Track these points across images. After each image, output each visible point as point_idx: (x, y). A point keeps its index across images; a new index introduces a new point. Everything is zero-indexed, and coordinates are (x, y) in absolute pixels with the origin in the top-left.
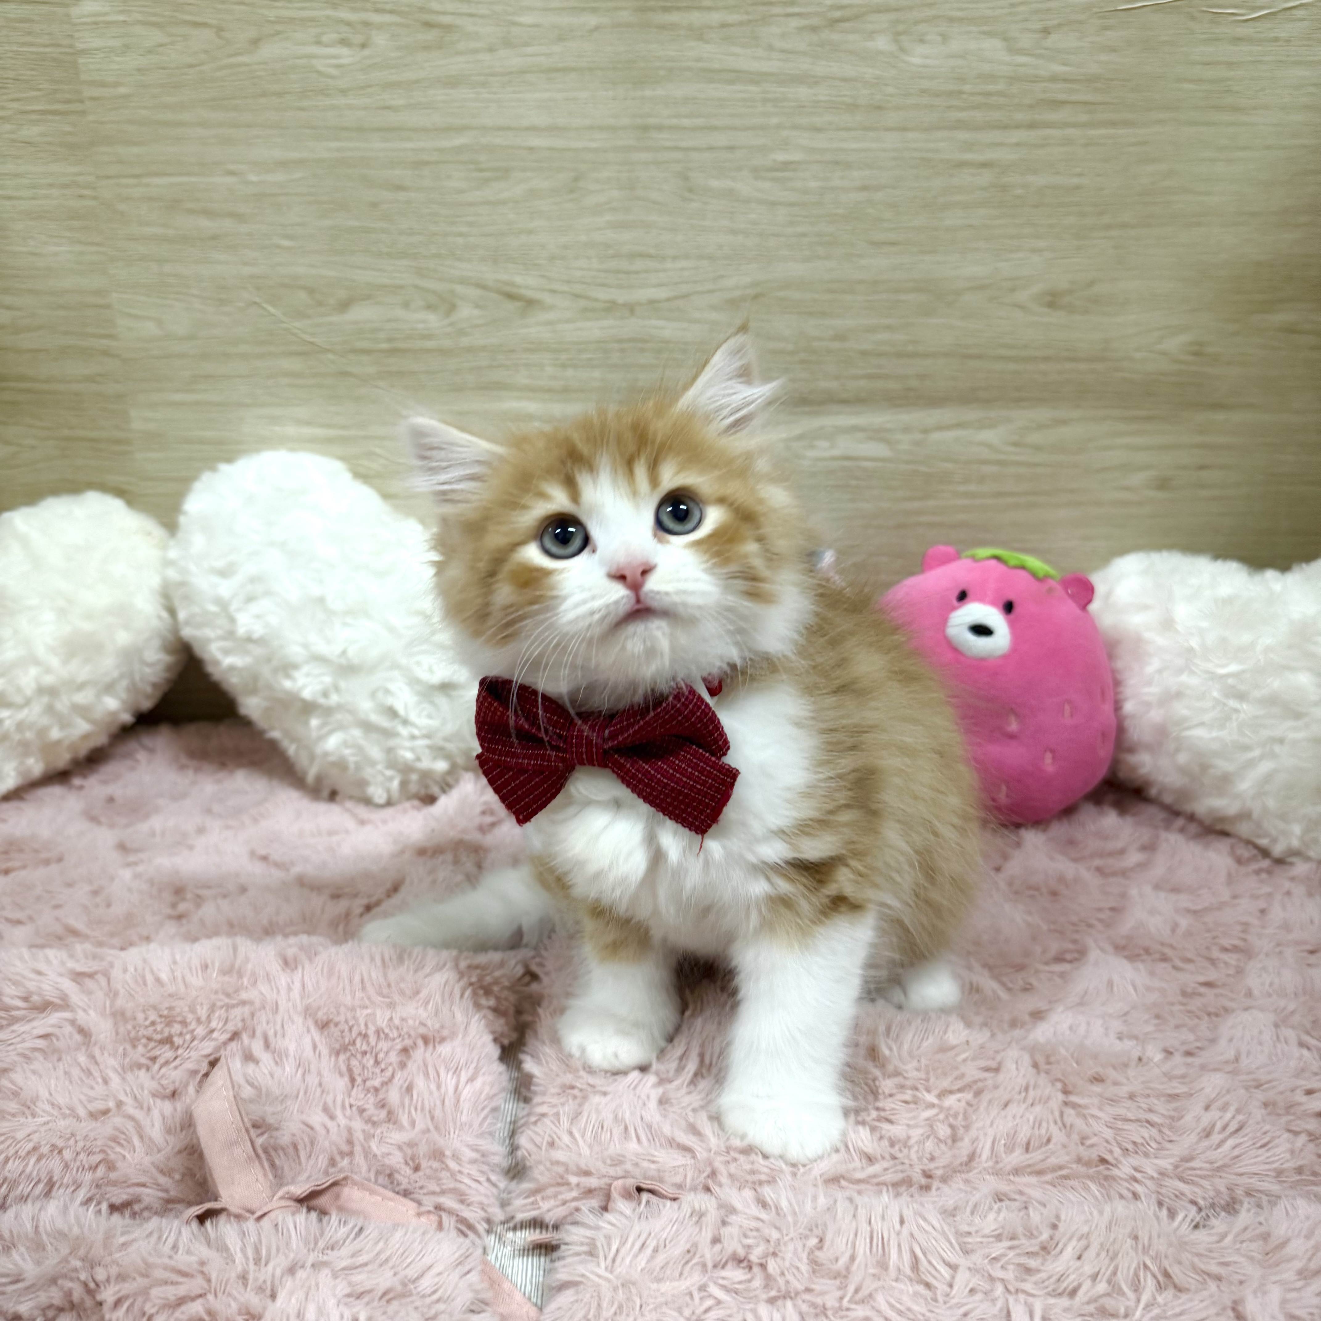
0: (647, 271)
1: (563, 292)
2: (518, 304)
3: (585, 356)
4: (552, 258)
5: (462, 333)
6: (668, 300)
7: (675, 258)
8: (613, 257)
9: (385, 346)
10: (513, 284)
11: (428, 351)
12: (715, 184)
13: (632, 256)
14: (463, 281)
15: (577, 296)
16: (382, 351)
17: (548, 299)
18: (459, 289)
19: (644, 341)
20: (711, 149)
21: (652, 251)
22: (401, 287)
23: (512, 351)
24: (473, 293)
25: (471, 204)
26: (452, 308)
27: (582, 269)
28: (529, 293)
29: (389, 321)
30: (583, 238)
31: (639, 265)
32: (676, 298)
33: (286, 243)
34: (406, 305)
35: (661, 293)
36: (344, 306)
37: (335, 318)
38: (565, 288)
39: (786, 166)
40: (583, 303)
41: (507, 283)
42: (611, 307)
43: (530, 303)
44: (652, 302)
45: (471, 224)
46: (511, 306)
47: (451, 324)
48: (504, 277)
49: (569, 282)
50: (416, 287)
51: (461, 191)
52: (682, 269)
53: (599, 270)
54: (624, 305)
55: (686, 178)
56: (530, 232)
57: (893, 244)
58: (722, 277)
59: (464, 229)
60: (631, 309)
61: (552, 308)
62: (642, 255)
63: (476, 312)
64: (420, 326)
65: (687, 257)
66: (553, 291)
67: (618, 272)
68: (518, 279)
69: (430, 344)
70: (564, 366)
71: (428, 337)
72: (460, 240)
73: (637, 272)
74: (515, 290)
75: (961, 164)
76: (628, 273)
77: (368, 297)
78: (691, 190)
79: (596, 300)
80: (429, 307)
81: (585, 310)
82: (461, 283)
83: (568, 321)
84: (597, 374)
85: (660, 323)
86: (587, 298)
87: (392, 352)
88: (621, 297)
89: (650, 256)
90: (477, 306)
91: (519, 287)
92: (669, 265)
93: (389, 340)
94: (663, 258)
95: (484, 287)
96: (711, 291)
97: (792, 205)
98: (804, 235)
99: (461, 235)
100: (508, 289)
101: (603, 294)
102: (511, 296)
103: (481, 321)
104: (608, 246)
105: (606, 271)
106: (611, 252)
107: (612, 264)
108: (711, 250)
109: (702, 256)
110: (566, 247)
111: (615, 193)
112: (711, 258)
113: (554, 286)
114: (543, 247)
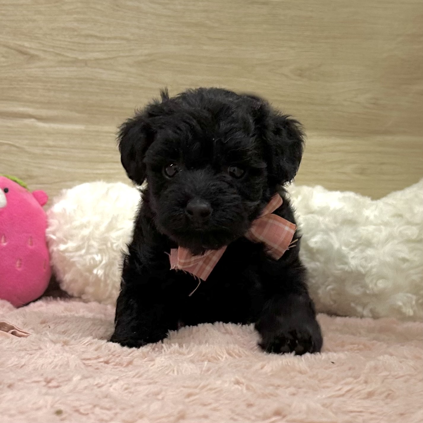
0: (94, 44)
1: (49, 52)
2: (25, 56)
3: (60, 85)
4: (45, 34)
6: (105, 59)
7: (109, 39)
10: (23, 46)
12: (130, 3)
13: (87, 36)
17: (42, 55)
19: (92, 79)
21: (98, 34)
23: (21, 81)
24: (3, 50)
27: (60, 41)
28: (32, 52)
30: (62, 25)
31: (90, 41)
32: (110, 58)
35: (102, 56)
38: (51, 50)
40: (60, 58)
41: (20, 46)
42: (75, 62)
43: (32, 58)
44: (97, 60)
45: (3, 15)
46: (22, 57)
48: (19, 43)
49: (53, 47)
52: (113, 44)
53: (69, 42)
54: (82, 61)
56: (34, 21)
57: (221, 39)
58: (133, 49)
60: (85, 62)
61: (43, 59)
62: (91, 36)
63: (3, 59)
65: (115, 38)
66: (45, 51)
67: (80, 43)
68: (26, 44)
70: (49, 90)
73: (89, 44)
74: (25, 49)
76: (84, 44)
78: (117, 6)
79: (67, 57)
81: (61, 61)
83: (51, 67)
84: (66, 95)
85: (100, 71)
86: (63, 55)
88: (81, 56)
89: (96, 37)
90: (3, 57)
91: (27, 48)
92: (106, 42)
94: (103, 39)
96: (127, 56)
97: (169, 16)
98: (175, 32)
100: (20, 48)
101: (71, 55)
103: (5, 64)
104: (74, 30)
105: (73, 42)
106: (76, 33)
107: (76, 40)
108: (128, 36)
109: (122, 39)
110: (53, 29)
111: (79, 5)
112: (127, 40)
113: (45, 49)
114: (41, 28)
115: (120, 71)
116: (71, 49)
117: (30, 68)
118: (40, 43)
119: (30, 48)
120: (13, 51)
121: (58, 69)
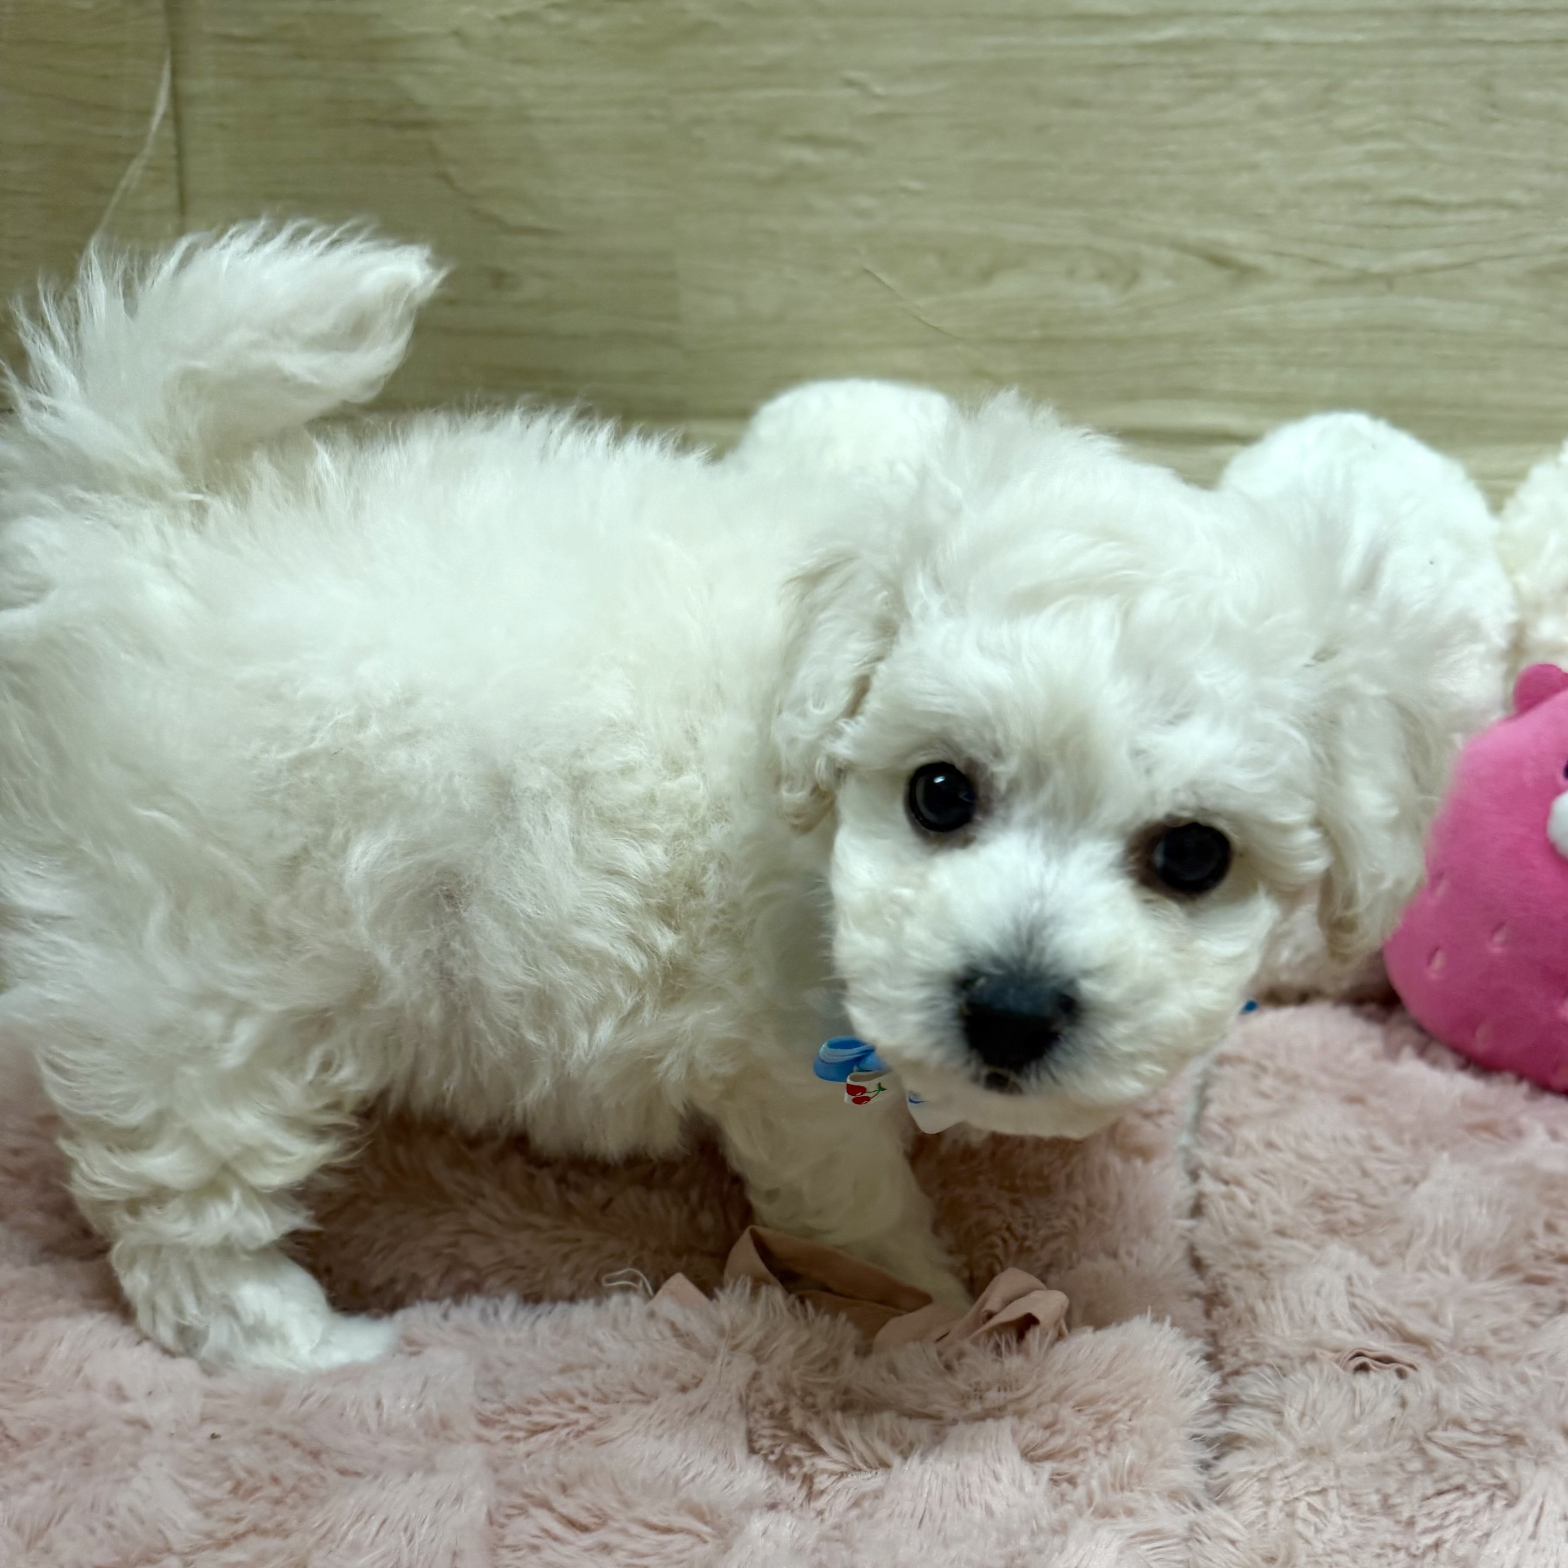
0: (1417, 226)
1: (1293, 256)
2: (1228, 273)
4: (1284, 206)
5: (1144, 314)
6: (1446, 268)
7: (1462, 207)
8: (1371, 204)
9: (1035, 333)
10: (1223, 244)
11: (1093, 341)
12: (1531, 96)
14: (1155, 239)
15: (1314, 261)
16: (1030, 341)
17: (1272, 265)
18: (1146, 250)
19: (1403, 329)
20: (1527, 43)
21: (1429, 196)
22: (1066, 248)
23: (1213, 342)
24: (1167, 256)
25: (1174, 127)
26: (1134, 278)
27: (1324, 221)
28: (1247, 258)
29: (1045, 297)
30: (1330, 175)
31: (1406, 215)
32: (1458, 266)
33: (915, 185)
34: (1071, 273)
35: (1438, 258)
36: (986, 275)
37: (971, 294)
38: (1298, 249)
41: (1214, 243)
42: (1360, 279)
43: (1245, 272)
44: (1421, 270)
45: (1171, 156)
46: (1217, 275)
47: (1130, 302)
48: (1211, 234)
49: (1303, 240)
50: (1087, 248)
51: (1161, 108)
52: (1471, 224)
53: (1348, 224)
54: (1379, 276)
56: (1253, 167)
58: (1526, 235)
59: (1162, 164)
60: (1389, 280)
61: (1275, 278)
62: (1410, 202)
63: (1168, 284)
64: (1087, 304)
65: (1478, 204)
66: (1279, 254)
67: (1376, 226)
68: (1231, 237)
69: (1097, 331)
71: (1097, 320)
72: (1154, 180)
73: (1403, 227)
74: (1225, 253)
76: (1389, 227)
77: (1018, 263)
78: (1494, 106)
79: (1339, 268)
80: (1103, 276)
81: (1321, 282)
82: (1150, 242)
83: (1296, 298)
85: (1430, 302)
86: (1326, 264)
87: (1046, 342)
88: (1376, 264)
89: (1426, 204)
90: (1169, 276)
91: (1232, 248)
92: (1450, 217)
93: (1043, 325)
94: (1443, 208)
95: (1183, 248)
96: (1509, 257)
99: (1156, 172)
100: (1215, 251)
101: (1351, 262)
102: (1219, 261)
103: (1171, 298)
104: (1362, 186)
105: (1360, 225)
106: (1367, 197)
107: (1368, 215)
108: (1515, 195)
109: (1500, 204)
110: (1306, 189)
111: (1383, 110)
112: (1513, 207)
114: (1271, 189)
116: (1351, 245)
117: (1239, 305)
118: (1267, 232)
119: (1241, 247)
120: (1192, 259)
121: (1312, 303)
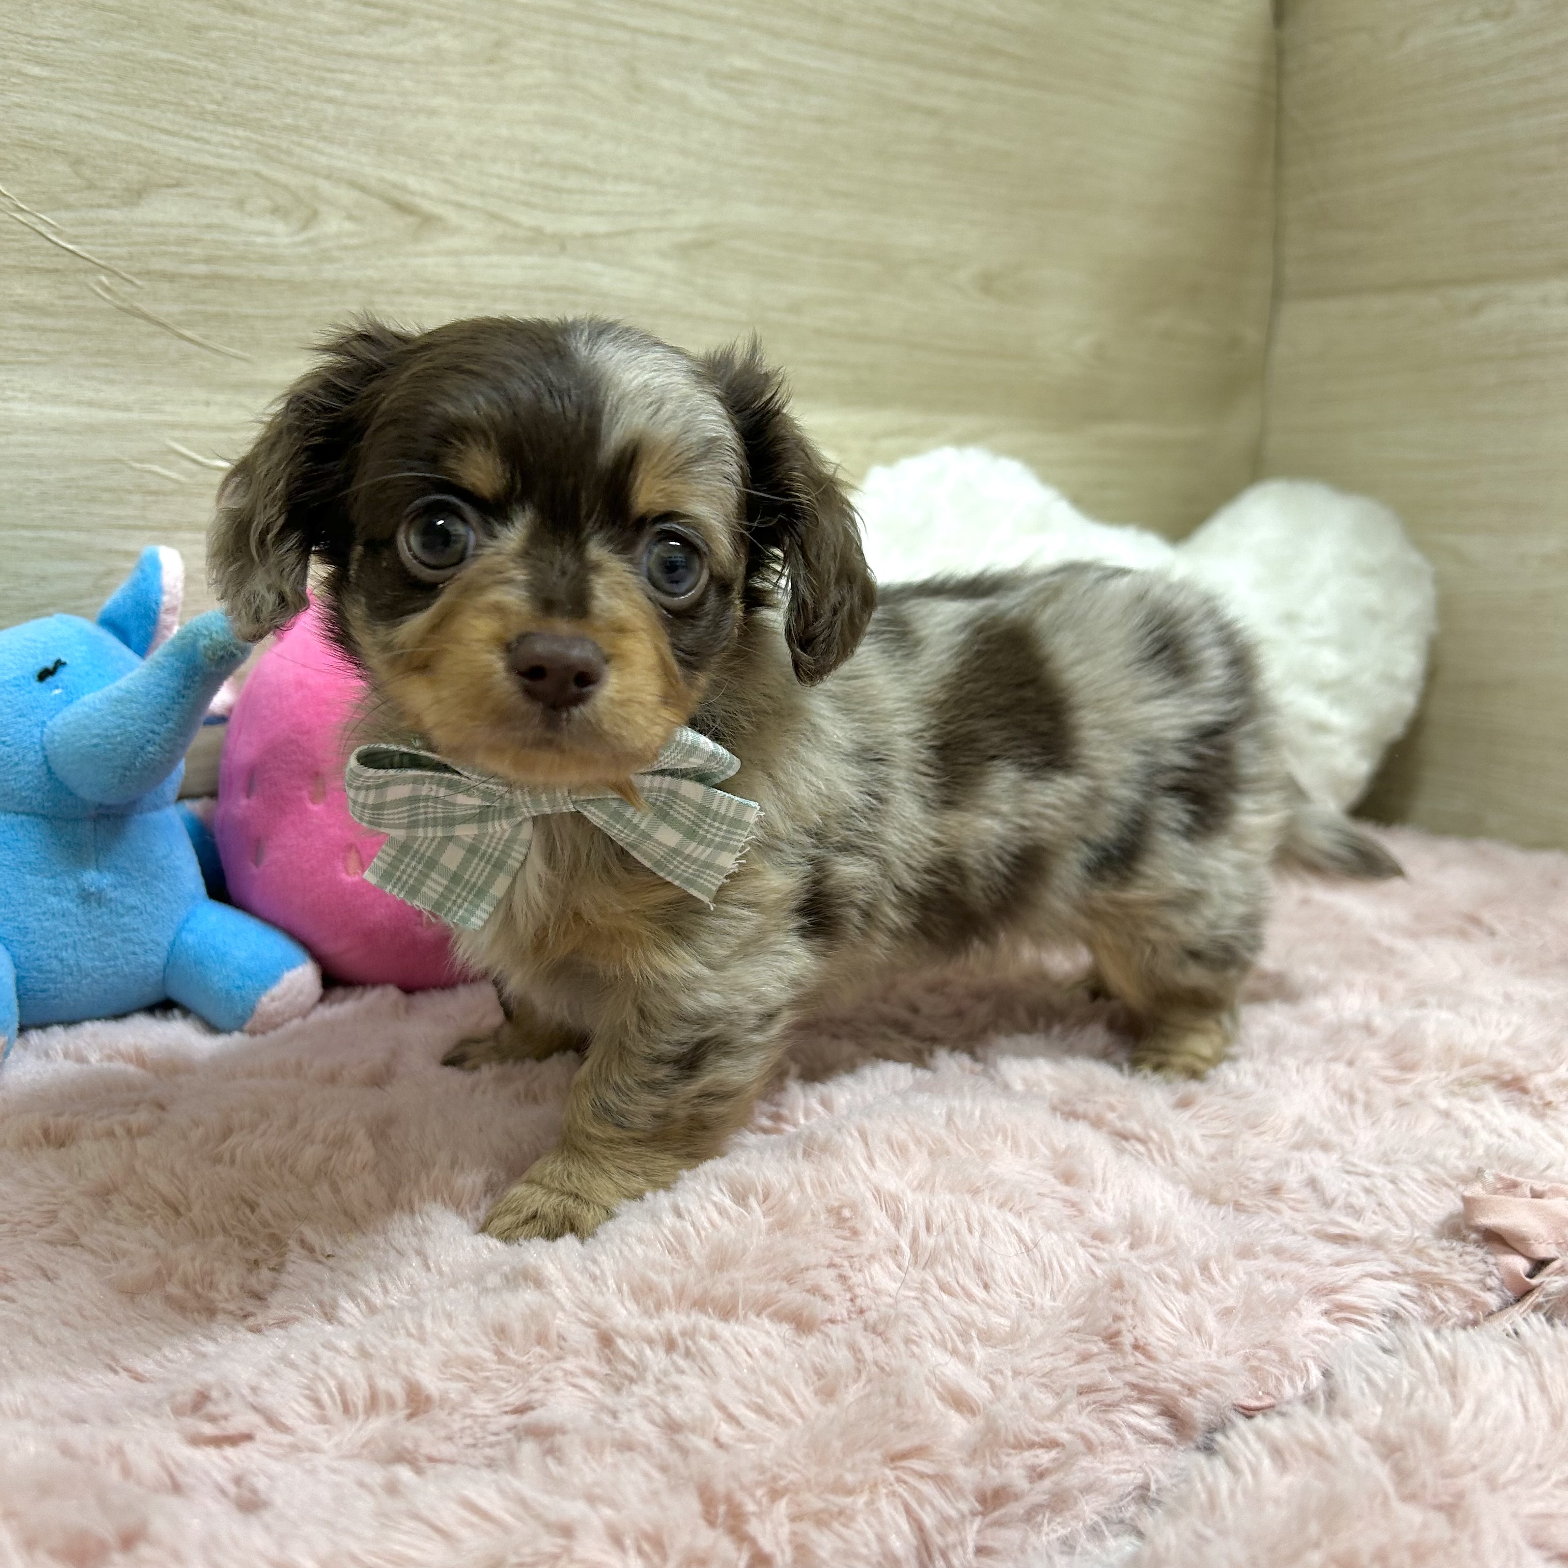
0: (582, 191)
1: (474, 209)
2: (409, 219)
4: (461, 156)
5: (326, 257)
6: (608, 235)
7: (617, 178)
8: (542, 165)
9: (201, 269)
10: (403, 188)
11: (270, 282)
12: (666, 84)
13: (566, 168)
14: (331, 175)
15: (494, 217)
16: (194, 277)
17: (452, 216)
18: (325, 186)
20: (662, 35)
21: (590, 164)
22: (233, 173)
23: (399, 292)
24: (347, 196)
26: (313, 216)
27: (499, 177)
28: (426, 205)
29: (209, 226)
30: (504, 132)
31: (572, 182)
32: (617, 234)
34: (240, 204)
35: (600, 226)
36: (136, 194)
37: (116, 215)
38: (476, 202)
39: (742, 76)
40: (500, 228)
41: (395, 186)
42: (537, 238)
43: (428, 221)
44: (589, 237)
45: (349, 87)
46: (401, 222)
47: (310, 242)
48: (392, 176)
49: (482, 194)
50: (257, 174)
52: (626, 195)
53: (522, 182)
54: (554, 236)
55: (633, 70)
56: (433, 113)
57: (846, 195)
58: (671, 212)
59: (338, 93)
60: (562, 243)
61: (456, 231)
62: (575, 168)
63: (348, 226)
64: (260, 240)
65: (630, 178)
66: (460, 206)
67: (546, 187)
68: (412, 182)
69: (273, 272)
71: (272, 260)
72: (331, 110)
73: (570, 191)
74: (406, 198)
75: (912, 108)
76: (559, 191)
77: (177, 185)
78: (638, 88)
79: (517, 225)
80: (276, 211)
81: (502, 238)
82: (328, 177)
83: (479, 252)
85: (596, 267)
86: (507, 221)
87: (213, 280)
88: (550, 224)
89: (587, 171)
90: (350, 217)
91: (412, 193)
92: (609, 186)
93: (208, 260)
94: (602, 176)
95: (363, 189)
96: (658, 230)
97: (749, 128)
98: (760, 169)
99: (331, 100)
100: (397, 195)
101: (526, 218)
102: (401, 208)
103: (355, 241)
104: (535, 149)
105: (532, 184)
106: (538, 157)
107: (539, 176)
109: (647, 181)
110: (480, 142)
111: (547, 75)
112: (658, 184)
113: (462, 198)
114: (449, 137)
115: (642, 270)
116: (526, 204)
117: (423, 255)
118: (447, 181)
119: (423, 195)
120: (375, 202)
121: (495, 259)
